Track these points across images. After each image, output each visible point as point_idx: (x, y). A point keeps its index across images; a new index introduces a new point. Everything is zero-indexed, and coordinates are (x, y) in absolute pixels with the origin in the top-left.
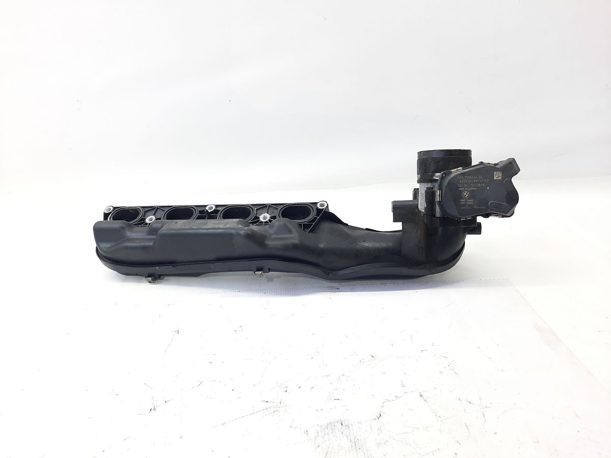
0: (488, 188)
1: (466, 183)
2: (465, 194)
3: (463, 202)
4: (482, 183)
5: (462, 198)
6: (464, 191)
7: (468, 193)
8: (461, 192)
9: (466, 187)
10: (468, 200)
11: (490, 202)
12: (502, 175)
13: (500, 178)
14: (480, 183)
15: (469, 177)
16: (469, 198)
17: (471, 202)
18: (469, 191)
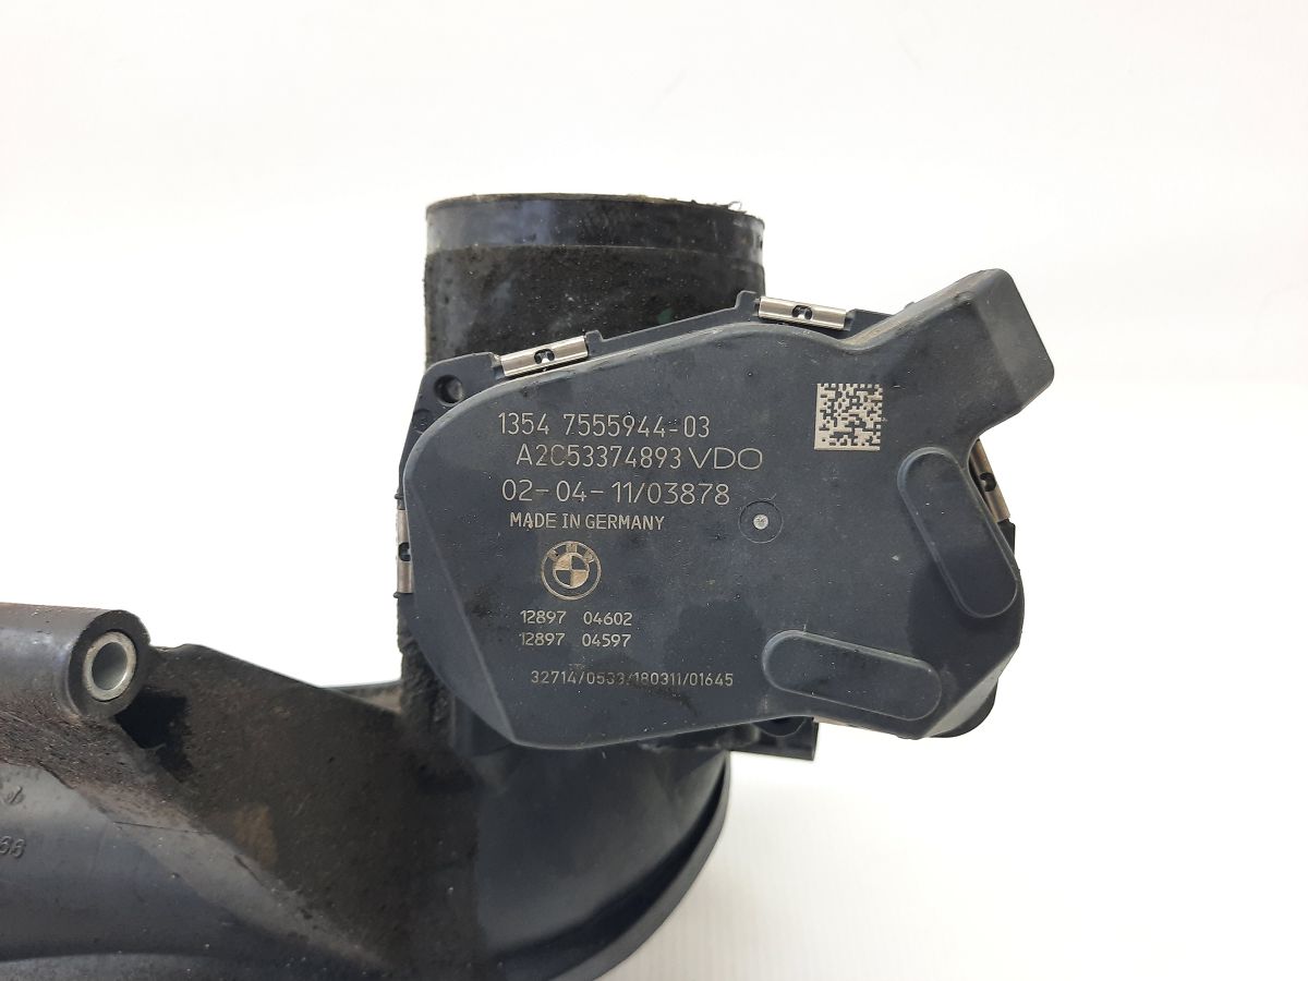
0: (761, 522)
1: (574, 475)
2: (564, 563)
3: (545, 628)
4: (707, 474)
5: (536, 596)
6: (559, 536)
7: (590, 557)
8: (531, 543)
9: (573, 507)
10: (589, 618)
11: (772, 642)
12: (885, 412)
13: (864, 441)
14: (687, 473)
15: (601, 423)
16: (602, 596)
17: (612, 630)
18: (597, 540)
